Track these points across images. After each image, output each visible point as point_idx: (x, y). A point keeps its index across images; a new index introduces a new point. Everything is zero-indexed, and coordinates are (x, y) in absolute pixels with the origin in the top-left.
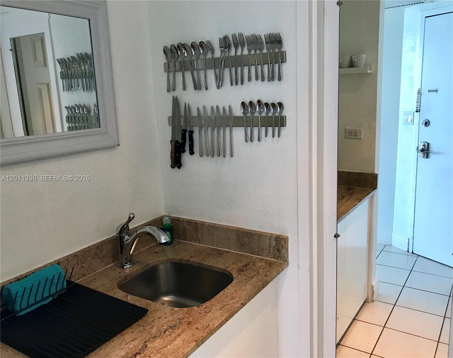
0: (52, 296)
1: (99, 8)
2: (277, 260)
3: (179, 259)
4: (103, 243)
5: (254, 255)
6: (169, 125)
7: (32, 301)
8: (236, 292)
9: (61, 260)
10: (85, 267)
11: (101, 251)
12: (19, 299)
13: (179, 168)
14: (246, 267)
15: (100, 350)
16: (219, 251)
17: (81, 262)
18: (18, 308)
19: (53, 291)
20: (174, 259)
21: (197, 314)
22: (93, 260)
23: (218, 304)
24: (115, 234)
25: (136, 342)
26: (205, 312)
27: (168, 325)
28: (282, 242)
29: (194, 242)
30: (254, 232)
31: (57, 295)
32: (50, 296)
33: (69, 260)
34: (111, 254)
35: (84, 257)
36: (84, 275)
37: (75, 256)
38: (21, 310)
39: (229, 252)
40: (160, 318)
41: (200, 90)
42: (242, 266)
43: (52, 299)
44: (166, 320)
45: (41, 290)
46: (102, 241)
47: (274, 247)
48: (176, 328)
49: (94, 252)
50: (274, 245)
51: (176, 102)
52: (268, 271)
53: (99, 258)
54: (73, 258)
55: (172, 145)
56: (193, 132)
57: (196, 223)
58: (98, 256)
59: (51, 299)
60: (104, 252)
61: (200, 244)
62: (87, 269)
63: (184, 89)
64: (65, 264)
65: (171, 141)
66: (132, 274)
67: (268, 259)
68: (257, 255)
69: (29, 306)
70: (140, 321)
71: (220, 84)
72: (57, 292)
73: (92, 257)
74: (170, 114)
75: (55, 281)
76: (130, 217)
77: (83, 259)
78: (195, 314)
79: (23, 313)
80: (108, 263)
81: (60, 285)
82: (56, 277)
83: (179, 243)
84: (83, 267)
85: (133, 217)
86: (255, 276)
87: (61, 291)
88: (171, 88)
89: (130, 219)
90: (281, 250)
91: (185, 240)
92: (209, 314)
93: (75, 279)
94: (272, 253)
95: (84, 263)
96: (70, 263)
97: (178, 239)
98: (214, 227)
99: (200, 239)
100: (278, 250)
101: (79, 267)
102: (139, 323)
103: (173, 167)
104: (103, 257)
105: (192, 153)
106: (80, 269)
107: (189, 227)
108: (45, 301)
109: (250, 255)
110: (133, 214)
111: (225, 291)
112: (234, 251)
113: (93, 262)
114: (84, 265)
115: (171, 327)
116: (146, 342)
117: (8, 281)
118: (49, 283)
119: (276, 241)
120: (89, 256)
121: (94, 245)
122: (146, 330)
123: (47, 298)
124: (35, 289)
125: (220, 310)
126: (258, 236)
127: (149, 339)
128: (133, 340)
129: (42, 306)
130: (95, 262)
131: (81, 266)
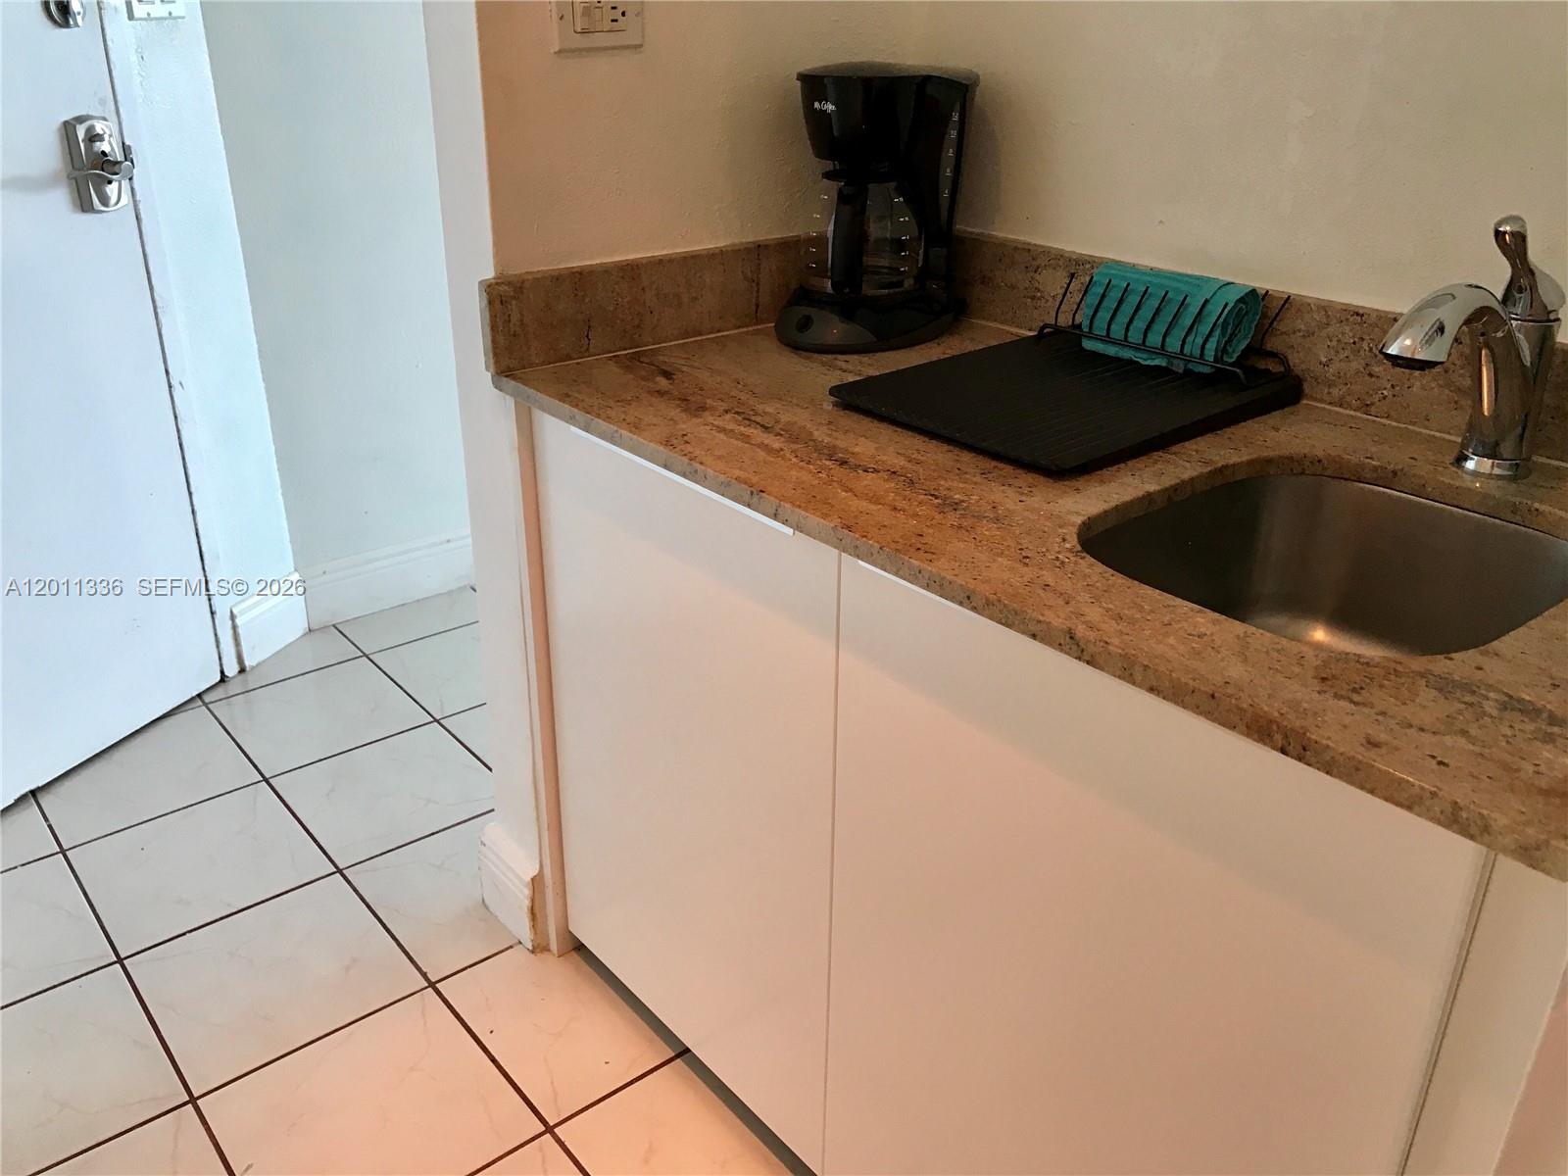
0: (1170, 357)
7: (1118, 331)
10: (1379, 377)
17: (1371, 350)
19: (1174, 345)
31: (1183, 364)
32: (1162, 351)
33: (1328, 317)
36: (1366, 407)
43: (1164, 364)
45: (1146, 314)
53: (1447, 385)
54: (1347, 320)
59: (1161, 362)
62: (1387, 393)
64: (1313, 324)
69: (1108, 339)
72: (1183, 356)
79: (1092, 346)
81: (1197, 339)
82: (1193, 308)
84: (1371, 375)
87: (1192, 360)
93: (1329, 393)
96: (1330, 330)
101: (1356, 365)
106: (1358, 372)
108: (1145, 356)
113: (1419, 384)
114: (1377, 369)
123: (1156, 352)
130: (1423, 388)
131: (1367, 364)
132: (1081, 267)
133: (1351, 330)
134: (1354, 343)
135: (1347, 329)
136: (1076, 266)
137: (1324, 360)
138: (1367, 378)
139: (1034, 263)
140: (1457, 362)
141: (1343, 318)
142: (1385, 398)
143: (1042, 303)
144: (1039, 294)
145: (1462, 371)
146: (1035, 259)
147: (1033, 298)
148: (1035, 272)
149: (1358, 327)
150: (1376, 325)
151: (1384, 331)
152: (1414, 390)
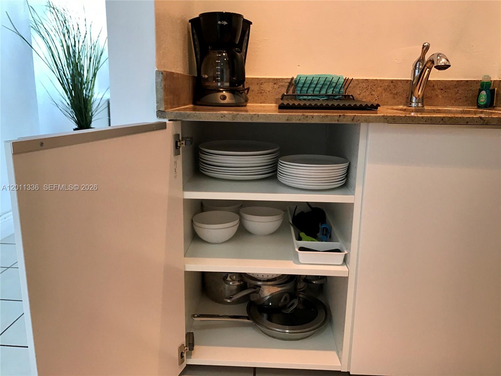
4: (400, 80)
7: (311, 92)
10: (374, 95)
11: (395, 86)
17: (371, 88)
22: (385, 92)
32: (326, 95)
33: (359, 82)
34: (406, 95)
35: (375, 85)
37: (366, 80)
43: (327, 98)
49: (387, 84)
53: (391, 93)
54: (364, 82)
58: (390, 90)
62: (376, 98)
64: (355, 84)
69: (307, 95)
72: (333, 95)
73: (384, 89)
75: (333, 84)
77: (374, 87)
80: (401, 103)
81: (337, 89)
82: (335, 81)
89: (426, 48)
95: (374, 91)
96: (360, 85)
101: (368, 93)
104: (397, 94)
106: (368, 95)
113: (384, 94)
114: (373, 93)
120: (381, 87)
123: (324, 95)
130: (386, 95)
131: (371, 92)
132: (279, 81)
133: (365, 84)
134: (366, 87)
135: (364, 84)
136: (276, 81)
137: (359, 93)
138: (371, 96)
139: (260, 82)
140: (393, 87)
141: (363, 82)
142: (376, 100)
143: (265, 94)
144: (263, 91)
145: (394, 89)
147: (261, 93)
148: (261, 84)
149: (367, 83)
150: (372, 82)
151: (374, 83)
152: (383, 96)
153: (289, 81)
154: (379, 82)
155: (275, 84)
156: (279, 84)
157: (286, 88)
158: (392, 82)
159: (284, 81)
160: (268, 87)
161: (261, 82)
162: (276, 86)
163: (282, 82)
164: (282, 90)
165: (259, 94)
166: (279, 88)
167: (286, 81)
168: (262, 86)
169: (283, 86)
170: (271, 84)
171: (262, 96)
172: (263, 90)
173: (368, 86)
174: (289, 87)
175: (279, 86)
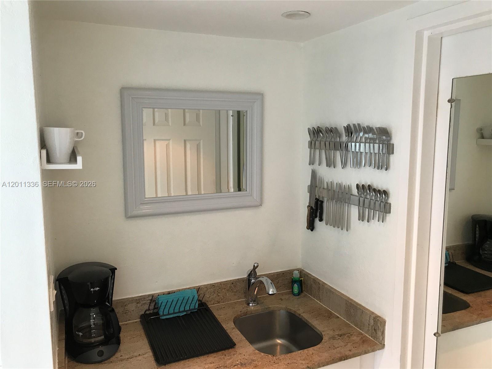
0: (187, 311)
1: (255, 102)
2: (373, 340)
3: (294, 311)
4: (238, 280)
5: (357, 327)
6: (308, 192)
7: (171, 311)
8: (312, 355)
9: (202, 287)
10: (220, 296)
11: (235, 286)
12: (162, 307)
13: (312, 230)
14: (340, 337)
15: (188, 361)
16: (331, 314)
17: (217, 291)
18: (161, 313)
19: (187, 308)
20: (291, 309)
21: (267, 361)
22: (228, 292)
23: (289, 359)
24: (246, 277)
25: (212, 365)
26: (274, 362)
27: (241, 361)
28: (378, 324)
29: (316, 299)
30: (359, 306)
31: (190, 311)
32: (184, 311)
33: (207, 288)
34: (244, 291)
36: (219, 302)
37: (213, 286)
38: (164, 315)
39: (338, 317)
40: (240, 354)
41: (330, 167)
42: (338, 335)
44: (244, 357)
45: (178, 305)
46: (238, 279)
47: (372, 326)
48: (245, 366)
49: (229, 286)
50: (372, 325)
51: (314, 174)
52: (356, 347)
53: (233, 292)
54: (211, 287)
55: (308, 210)
56: (323, 202)
57: (319, 283)
58: (232, 290)
59: (185, 313)
60: (238, 288)
61: (320, 303)
62: (222, 298)
63: (319, 165)
64: (204, 291)
65: (308, 206)
66: (252, 312)
67: (367, 335)
68: (359, 328)
69: (169, 314)
70: (227, 351)
71: (344, 165)
72: (190, 310)
73: (227, 290)
74: (309, 183)
75: (190, 301)
76: (254, 266)
78: (266, 360)
79: (164, 317)
81: (193, 305)
82: (191, 299)
83: (305, 296)
84: (218, 296)
85: (257, 266)
86: (340, 347)
87: (192, 310)
88: (312, 162)
89: (255, 268)
90: (377, 331)
91: (311, 295)
92: (276, 365)
93: (211, 303)
94: (370, 330)
95: (220, 293)
96: (208, 291)
97: (307, 292)
98: (331, 292)
99: (321, 298)
100: (375, 330)
101: (215, 295)
102: (225, 352)
103: (308, 229)
104: (236, 292)
105: (321, 220)
106: (216, 297)
107: (314, 285)
108: (180, 314)
109: (354, 326)
110: (258, 264)
111: (304, 351)
112: (343, 318)
114: (219, 294)
115: (242, 364)
116: (217, 368)
117: (162, 293)
118: (185, 301)
119: (374, 321)
120: (224, 289)
121: (231, 281)
122: (225, 359)
123: (182, 312)
124: (174, 303)
125: (286, 365)
126: (361, 311)
127: (221, 367)
128: (211, 363)
129: (177, 316)
130: (229, 294)
131: (217, 294)
132: (141, 300)
135: (212, 289)
136: (138, 300)
137: (208, 297)
138: (218, 297)
140: (233, 287)
143: (129, 313)
145: (235, 289)
146: (124, 303)
147: (125, 313)
148: (125, 306)
149: (214, 288)
150: (217, 286)
151: (219, 287)
152: (227, 295)
153: (150, 298)
154: (223, 286)
155: (138, 303)
156: (142, 303)
157: (148, 304)
158: (232, 284)
159: (145, 299)
160: (132, 307)
161: (125, 304)
162: (139, 305)
163: (144, 301)
164: (145, 307)
165: (124, 314)
166: (141, 306)
167: (147, 299)
168: (126, 307)
169: (145, 303)
170: (134, 304)
171: (127, 315)
172: (127, 310)
173: (215, 290)
174: (150, 303)
175: (142, 304)
